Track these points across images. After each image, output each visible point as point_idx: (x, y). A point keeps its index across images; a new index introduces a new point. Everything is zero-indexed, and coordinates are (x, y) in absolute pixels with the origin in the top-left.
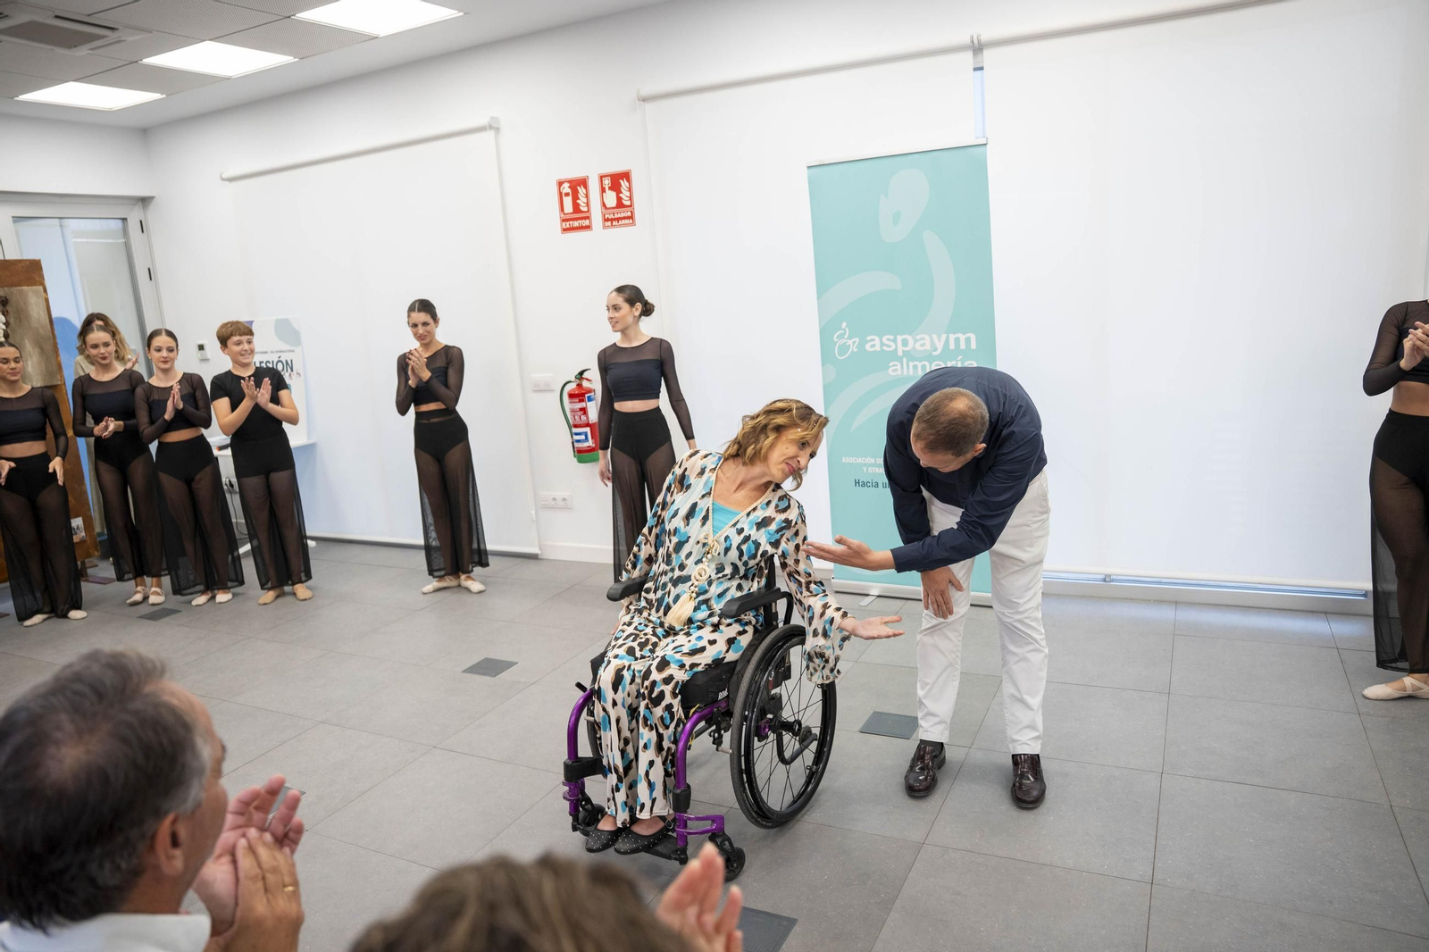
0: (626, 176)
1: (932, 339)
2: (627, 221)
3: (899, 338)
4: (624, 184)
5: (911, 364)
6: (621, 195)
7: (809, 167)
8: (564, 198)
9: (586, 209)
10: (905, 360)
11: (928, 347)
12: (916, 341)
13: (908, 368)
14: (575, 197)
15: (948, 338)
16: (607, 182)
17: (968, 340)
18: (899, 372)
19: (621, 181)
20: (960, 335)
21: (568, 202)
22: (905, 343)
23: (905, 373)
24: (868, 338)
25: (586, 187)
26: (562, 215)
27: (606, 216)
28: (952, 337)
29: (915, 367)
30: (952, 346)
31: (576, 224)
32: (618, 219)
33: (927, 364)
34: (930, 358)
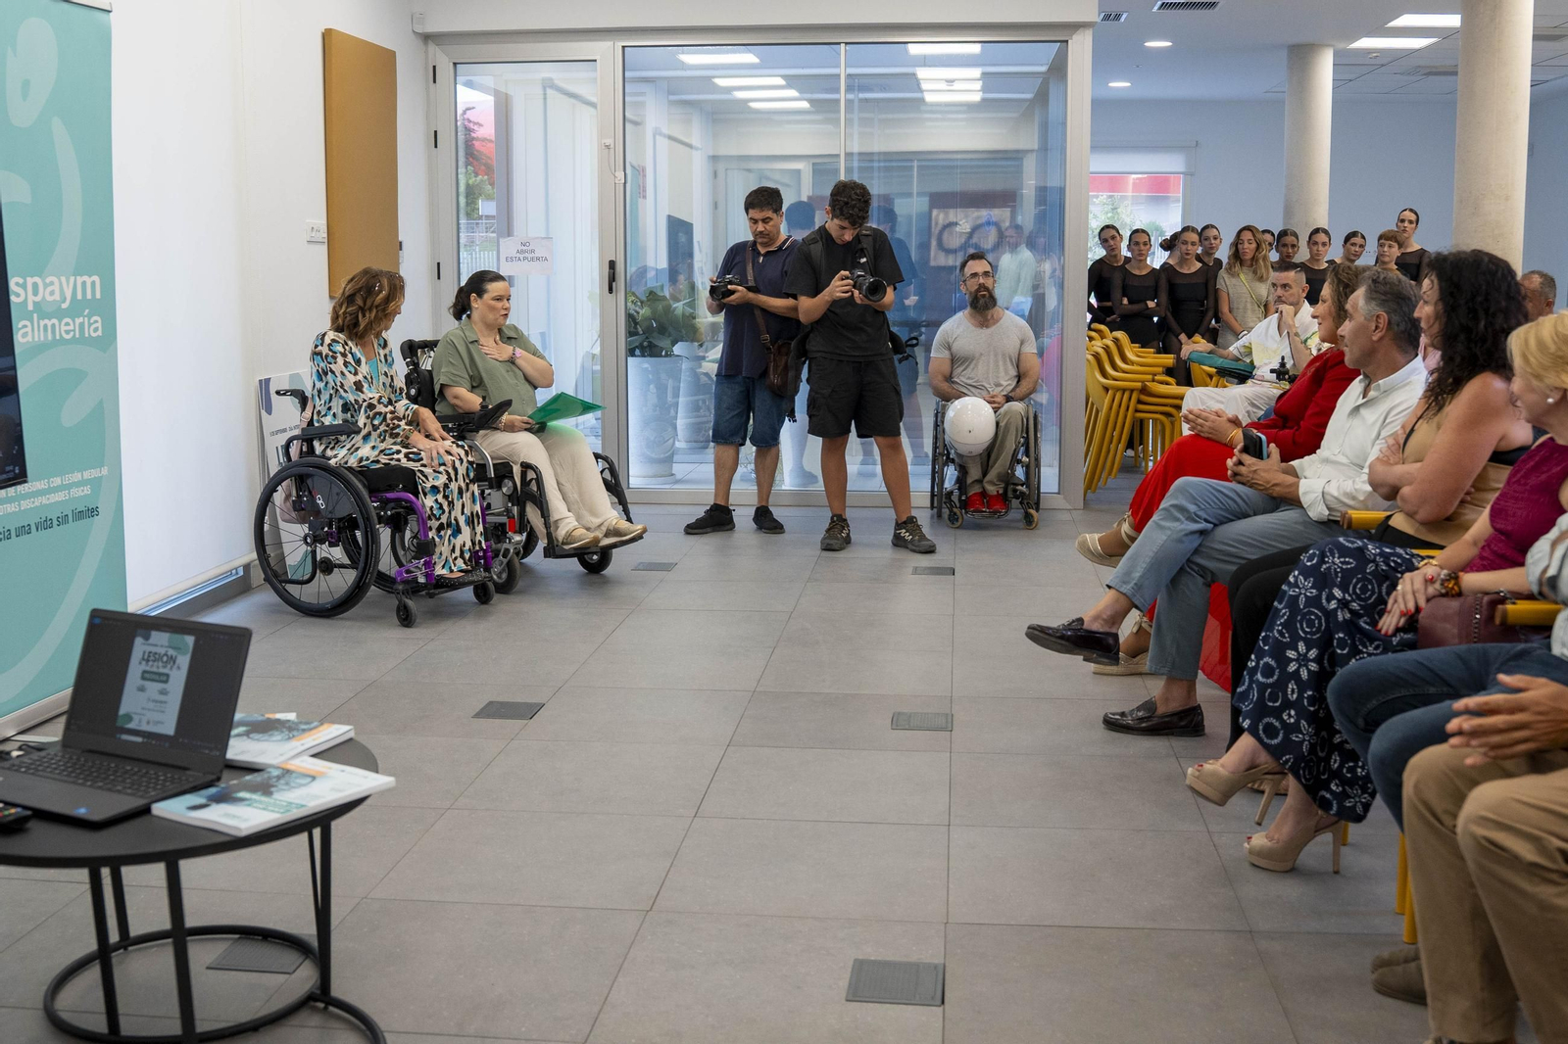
1: (61, 284)
5: (43, 324)
10: (35, 315)
11: (57, 297)
12: (46, 286)
17: (93, 283)
18: (29, 338)
20: (86, 278)
22: (38, 290)
23: (36, 339)
28: (80, 280)
29: (45, 329)
30: (79, 297)
33: (56, 322)
34: (60, 314)
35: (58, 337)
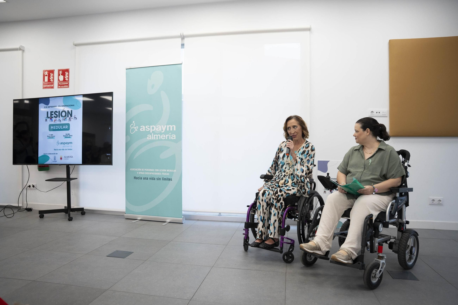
0: (68, 70)
1: (162, 128)
2: (66, 86)
3: (151, 126)
4: (67, 73)
5: (155, 135)
6: (65, 77)
7: (126, 69)
8: (45, 77)
9: (52, 81)
10: (152, 134)
11: (160, 130)
12: (156, 128)
13: (153, 137)
14: (49, 76)
15: (167, 127)
16: (61, 72)
17: (173, 127)
18: (150, 138)
19: (66, 72)
20: (171, 126)
21: (46, 78)
22: (153, 128)
23: (152, 138)
24: (141, 127)
25: (53, 74)
26: (44, 83)
27: (59, 84)
28: (168, 126)
29: (156, 136)
30: (168, 130)
31: (48, 86)
32: (63, 85)
33: (160, 135)
34: (161, 133)
35: (160, 139)
